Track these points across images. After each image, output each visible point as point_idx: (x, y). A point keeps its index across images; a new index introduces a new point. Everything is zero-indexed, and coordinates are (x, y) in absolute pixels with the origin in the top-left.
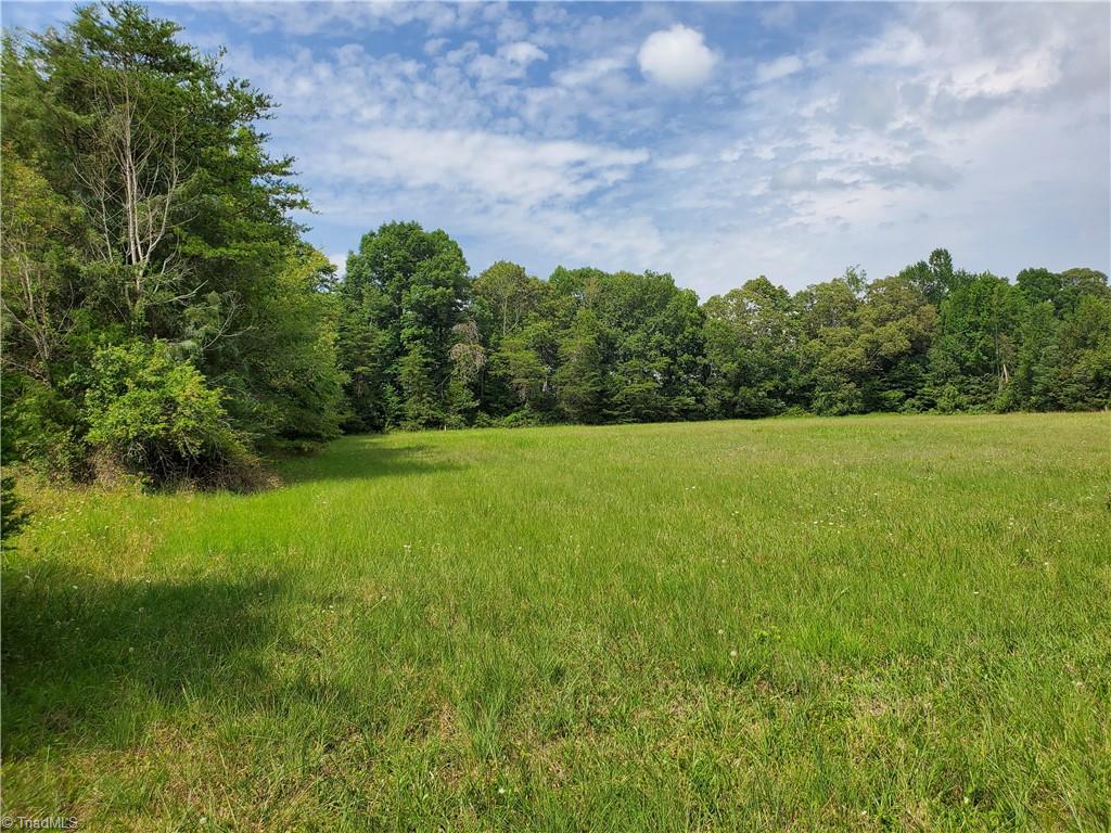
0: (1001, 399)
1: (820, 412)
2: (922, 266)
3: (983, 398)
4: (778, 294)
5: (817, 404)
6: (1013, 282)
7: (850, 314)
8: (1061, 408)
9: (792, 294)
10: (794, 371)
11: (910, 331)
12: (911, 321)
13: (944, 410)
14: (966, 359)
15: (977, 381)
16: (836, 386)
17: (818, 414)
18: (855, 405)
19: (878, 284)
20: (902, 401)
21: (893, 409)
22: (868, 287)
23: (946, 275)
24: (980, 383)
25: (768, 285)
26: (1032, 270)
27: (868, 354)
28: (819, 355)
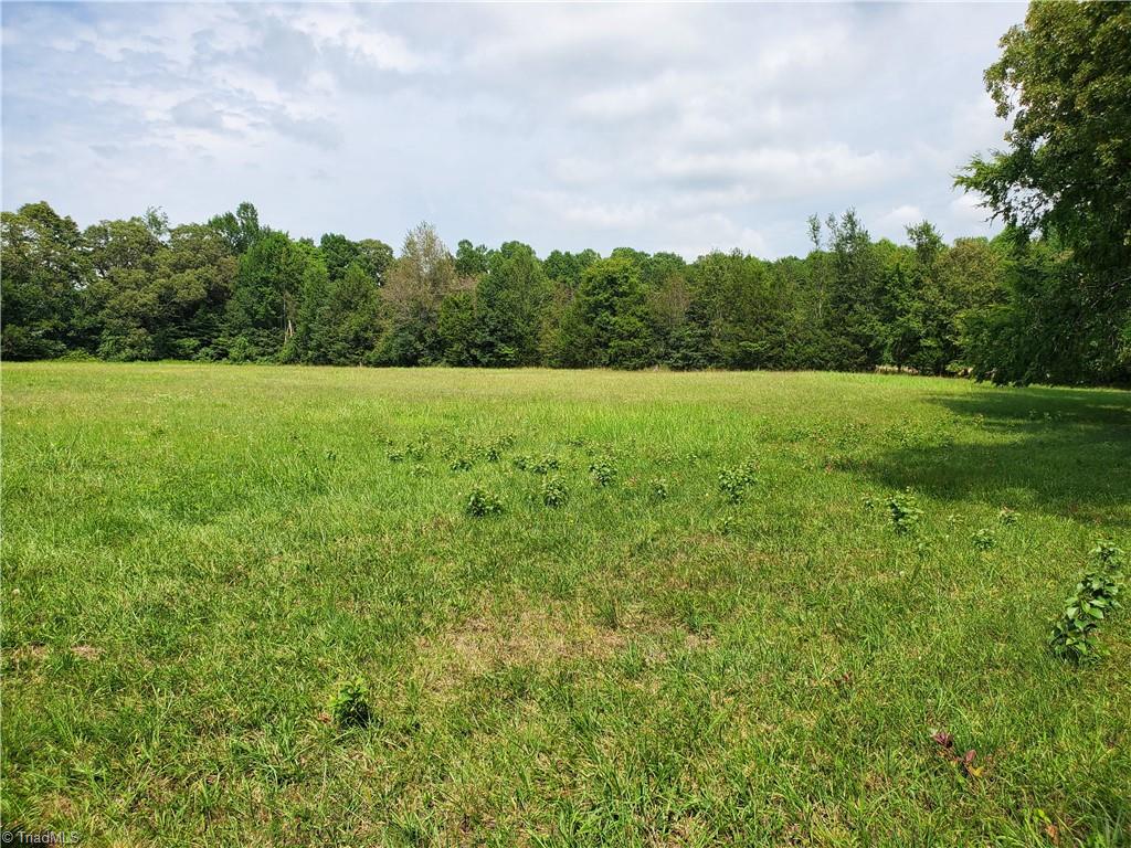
0: (285, 352)
1: (107, 357)
2: (230, 218)
3: (271, 350)
4: (63, 225)
5: (104, 348)
6: (317, 243)
7: (146, 256)
8: (329, 362)
9: (81, 229)
10: (77, 312)
11: (208, 281)
12: (210, 272)
13: (235, 360)
14: (257, 312)
15: (265, 334)
16: (125, 331)
17: (105, 359)
18: (144, 351)
19: (183, 229)
20: (196, 350)
21: (187, 357)
22: (170, 231)
23: (252, 229)
24: (268, 336)
25: (51, 213)
26: (333, 236)
27: (162, 299)
28: (107, 297)
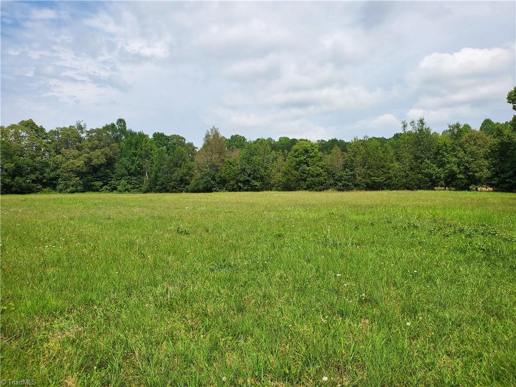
0: (144, 187)
1: (61, 191)
2: (113, 125)
3: (137, 186)
4: (40, 130)
5: (59, 187)
6: (151, 137)
7: (78, 144)
8: (167, 191)
9: (47, 131)
10: (48, 170)
11: (106, 155)
12: (107, 150)
13: (120, 191)
14: (131, 169)
16: (69, 179)
17: (60, 192)
18: (79, 188)
19: (92, 131)
20: (101, 187)
21: (97, 190)
22: (87, 132)
23: (123, 130)
24: (136, 180)
25: (34, 124)
26: (158, 133)
27: (86, 164)
28: (61, 163)
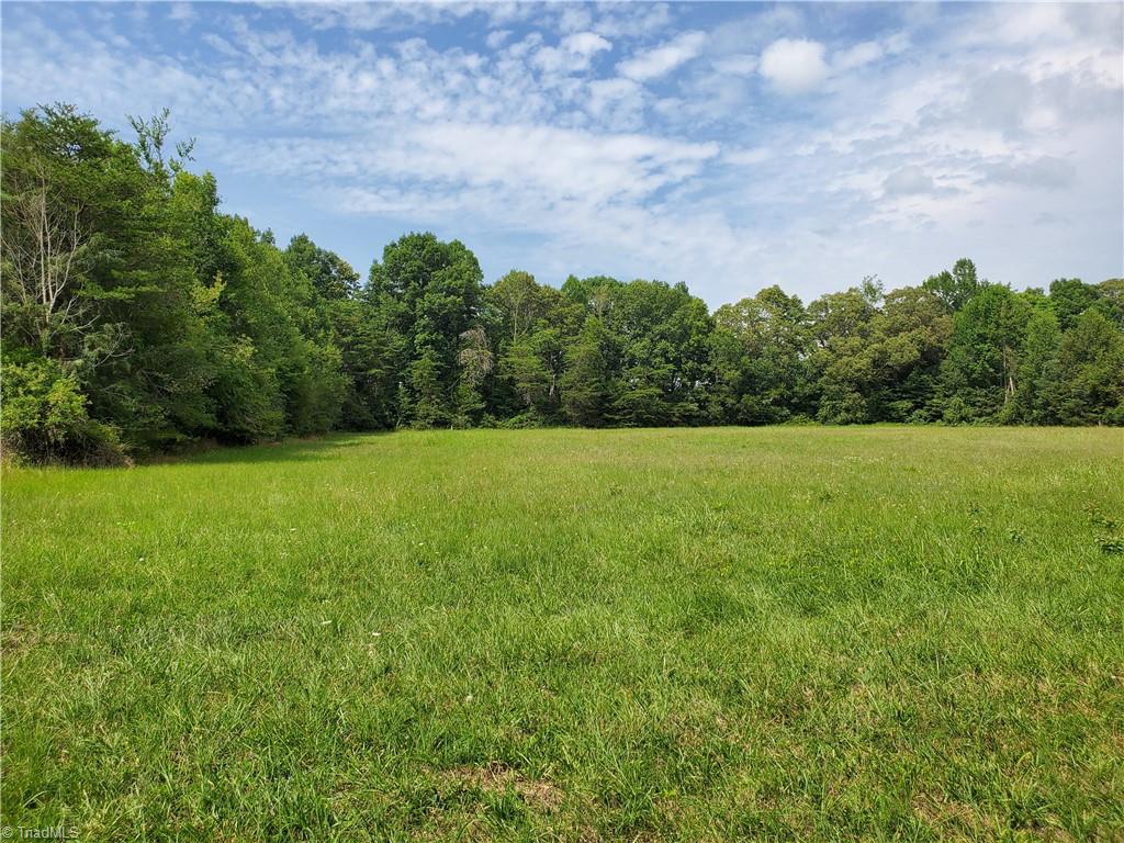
0: (1005, 411)
1: (825, 421)
2: (946, 276)
3: (989, 410)
4: (791, 303)
5: (822, 412)
6: (1047, 293)
7: (861, 324)
8: (1059, 422)
9: (805, 305)
10: (800, 380)
11: (922, 342)
12: (923, 333)
13: (950, 422)
14: (973, 371)
15: (983, 393)
16: (839, 396)
17: (823, 423)
18: (859, 415)
19: (897, 294)
20: (909, 412)
21: (900, 420)
22: (885, 297)
23: (969, 285)
24: (986, 396)
25: (781, 294)
26: (1064, 281)
27: (876, 363)
28: (825, 365)
